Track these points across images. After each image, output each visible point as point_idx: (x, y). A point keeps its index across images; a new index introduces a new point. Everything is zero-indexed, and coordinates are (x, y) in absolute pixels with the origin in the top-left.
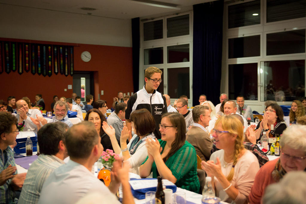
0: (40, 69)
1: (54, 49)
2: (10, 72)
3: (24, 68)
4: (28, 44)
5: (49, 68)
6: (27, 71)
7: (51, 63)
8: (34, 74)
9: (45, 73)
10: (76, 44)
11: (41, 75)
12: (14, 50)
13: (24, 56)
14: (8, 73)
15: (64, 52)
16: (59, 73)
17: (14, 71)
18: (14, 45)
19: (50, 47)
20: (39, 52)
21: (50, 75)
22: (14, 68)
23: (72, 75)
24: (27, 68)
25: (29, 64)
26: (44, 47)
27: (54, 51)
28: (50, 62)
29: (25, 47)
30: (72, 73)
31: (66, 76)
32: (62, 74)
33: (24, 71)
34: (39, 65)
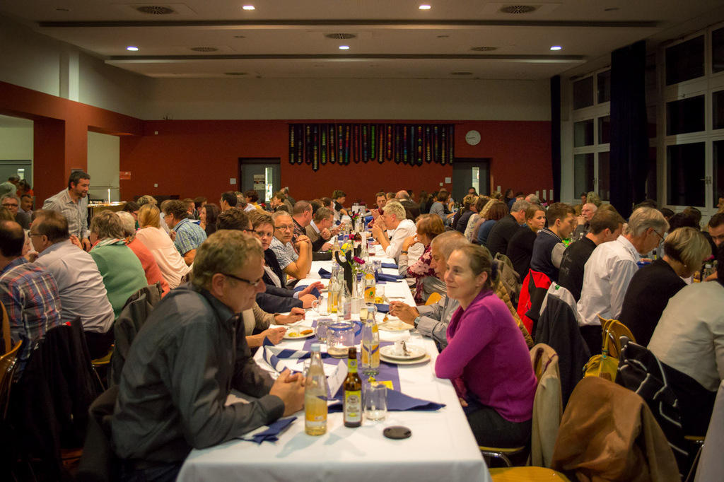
0: (406, 157)
1: (426, 129)
2: (368, 160)
3: (385, 156)
4: (392, 125)
5: (417, 155)
6: (389, 160)
7: (422, 148)
8: (398, 163)
9: (412, 161)
10: (458, 121)
11: (408, 165)
12: (373, 133)
13: (386, 139)
14: (366, 162)
15: (440, 133)
16: (433, 162)
17: (373, 160)
18: (373, 128)
19: (420, 128)
20: (405, 134)
21: (420, 164)
22: (373, 156)
23: (451, 164)
24: (389, 155)
25: (391, 150)
26: (413, 127)
27: (426, 131)
28: (420, 147)
29: (387, 128)
30: (451, 161)
31: (443, 165)
32: (437, 162)
33: (385, 159)
34: (405, 151)
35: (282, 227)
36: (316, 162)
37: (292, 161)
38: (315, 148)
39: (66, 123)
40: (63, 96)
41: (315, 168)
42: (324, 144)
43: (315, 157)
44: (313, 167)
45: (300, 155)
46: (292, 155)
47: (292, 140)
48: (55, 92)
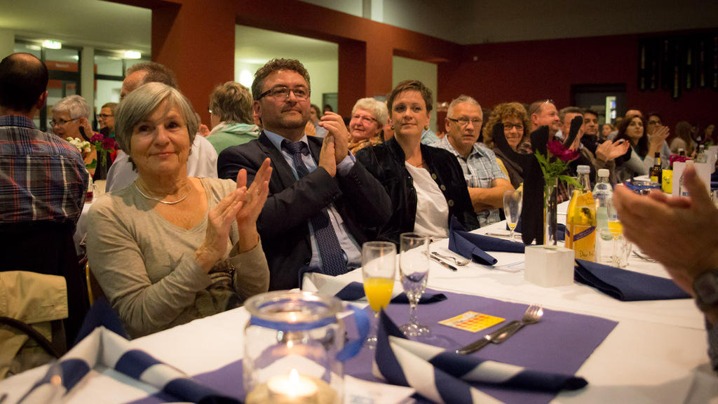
35: (461, 119)
36: (676, 87)
37: (643, 86)
38: (676, 69)
39: (368, 46)
40: (366, 17)
41: (676, 96)
42: (689, 63)
43: (676, 82)
44: (673, 93)
45: (653, 78)
46: (643, 79)
47: (643, 60)
48: (357, 12)
